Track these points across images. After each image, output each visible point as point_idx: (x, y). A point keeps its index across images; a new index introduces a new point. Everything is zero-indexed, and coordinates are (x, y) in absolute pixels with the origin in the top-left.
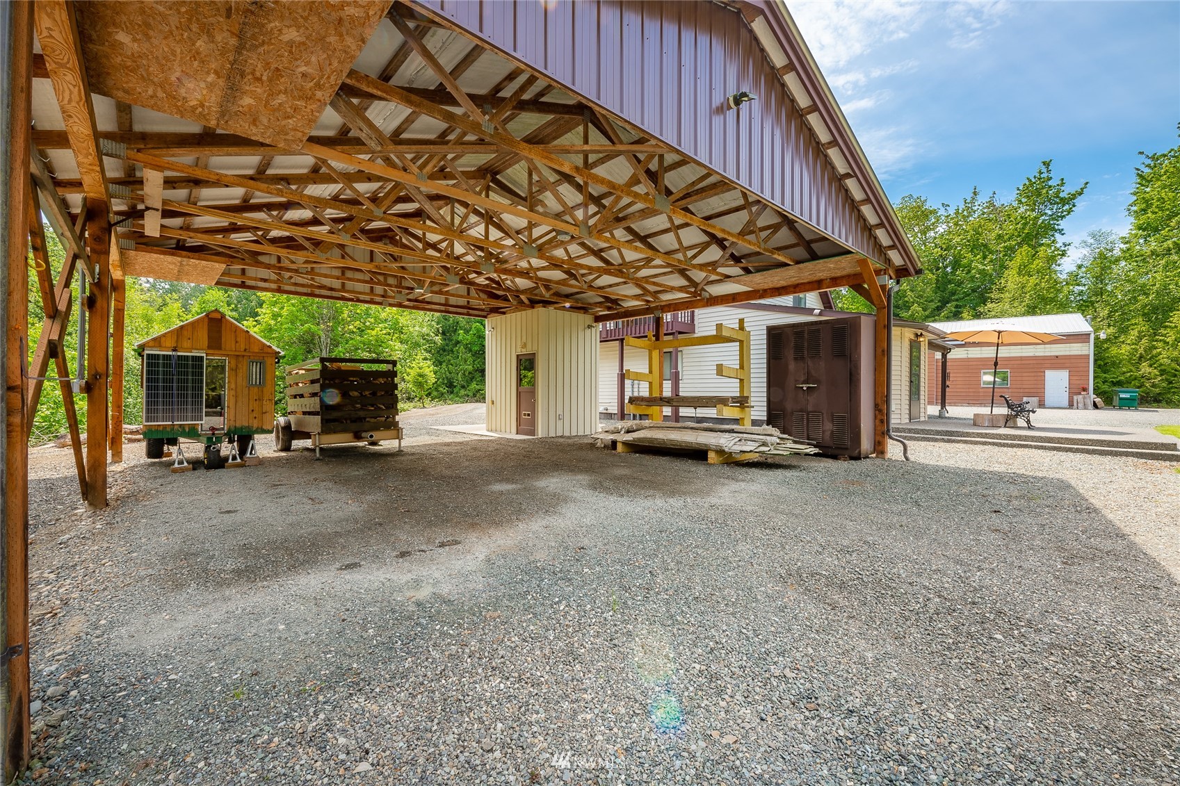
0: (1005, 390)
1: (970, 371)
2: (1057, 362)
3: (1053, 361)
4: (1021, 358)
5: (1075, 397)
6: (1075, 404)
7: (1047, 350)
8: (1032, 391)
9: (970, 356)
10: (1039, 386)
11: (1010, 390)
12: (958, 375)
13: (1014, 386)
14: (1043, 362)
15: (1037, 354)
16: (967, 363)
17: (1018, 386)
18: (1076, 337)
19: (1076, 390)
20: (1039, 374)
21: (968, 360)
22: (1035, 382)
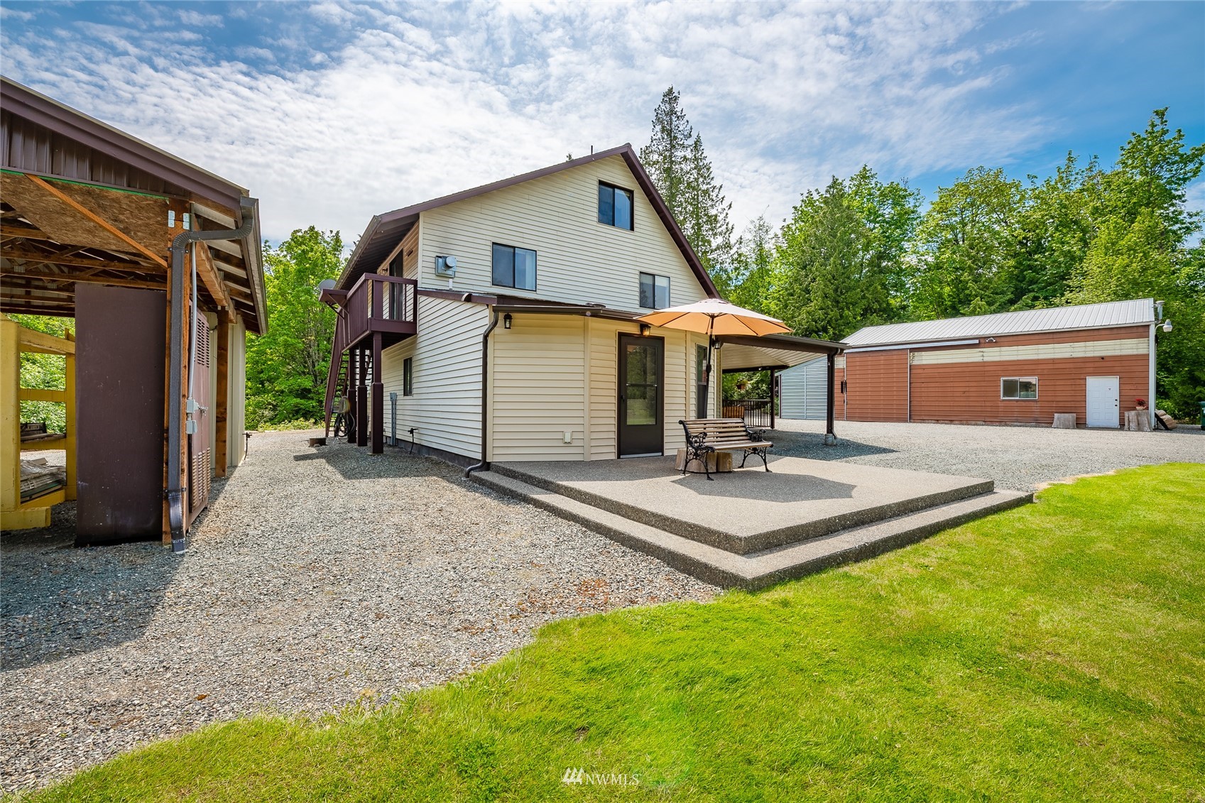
0: (1032, 404)
1: (987, 379)
2: (1102, 366)
3: (1097, 365)
4: (1053, 361)
5: (1126, 414)
6: (1126, 424)
7: (1088, 349)
8: (1069, 404)
9: (986, 359)
10: (1079, 399)
11: (1039, 404)
12: (972, 384)
13: (1044, 399)
14: (1082, 365)
15: (1075, 355)
16: (982, 369)
17: (1050, 399)
18: (1129, 331)
19: (1131, 402)
20: (1078, 382)
21: (984, 364)
22: (1073, 393)
